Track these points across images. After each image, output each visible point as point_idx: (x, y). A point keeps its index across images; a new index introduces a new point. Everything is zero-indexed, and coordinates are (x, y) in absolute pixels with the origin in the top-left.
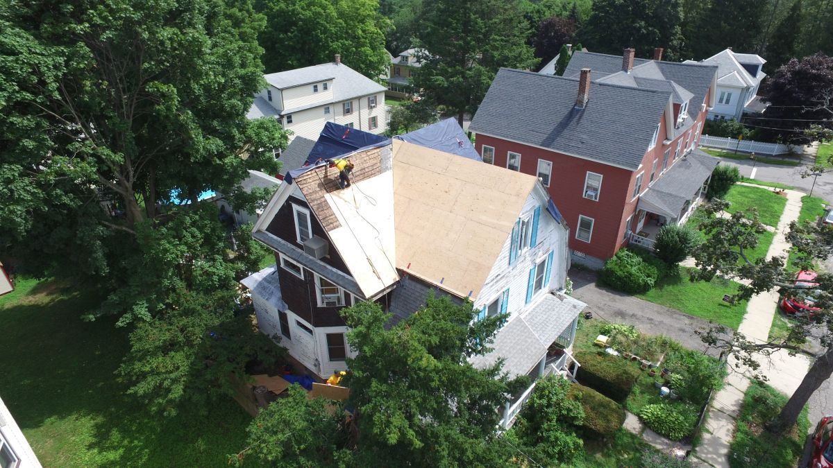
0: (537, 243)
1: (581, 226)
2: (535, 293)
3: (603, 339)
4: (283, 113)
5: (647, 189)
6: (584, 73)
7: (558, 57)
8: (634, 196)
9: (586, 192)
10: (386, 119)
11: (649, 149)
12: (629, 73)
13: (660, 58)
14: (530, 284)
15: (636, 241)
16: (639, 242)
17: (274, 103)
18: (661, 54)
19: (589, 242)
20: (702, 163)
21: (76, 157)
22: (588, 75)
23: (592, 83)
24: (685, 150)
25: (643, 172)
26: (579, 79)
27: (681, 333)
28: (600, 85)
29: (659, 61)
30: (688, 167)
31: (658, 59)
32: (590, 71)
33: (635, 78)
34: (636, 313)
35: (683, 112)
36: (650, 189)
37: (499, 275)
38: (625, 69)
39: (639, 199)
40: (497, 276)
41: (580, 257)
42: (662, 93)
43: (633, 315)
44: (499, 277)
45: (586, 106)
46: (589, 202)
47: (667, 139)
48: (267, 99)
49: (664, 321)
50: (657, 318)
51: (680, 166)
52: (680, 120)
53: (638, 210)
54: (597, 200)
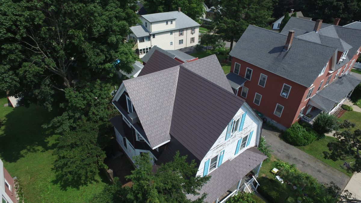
0: (243, 128)
1: (277, 109)
2: (240, 150)
3: (275, 170)
4: (151, 34)
5: (315, 94)
6: (290, 33)
7: (283, 17)
8: (307, 98)
9: (282, 93)
10: (199, 39)
11: (319, 76)
12: (317, 32)
13: (338, 24)
14: (238, 146)
15: (305, 119)
16: (306, 120)
17: (147, 28)
18: (338, 22)
19: (280, 117)
20: (350, 82)
21: (34, 63)
22: (293, 34)
23: (294, 38)
24: (342, 74)
25: (314, 86)
26: (288, 35)
27: (318, 172)
28: (299, 39)
29: (337, 26)
30: (342, 83)
31: (336, 25)
32: (294, 32)
33: (320, 35)
34: (297, 157)
35: (344, 56)
36: (317, 94)
37: (219, 145)
38: (315, 29)
39: (309, 99)
40: (218, 146)
41: (275, 123)
42: (332, 48)
43: (295, 159)
44: (219, 146)
45: (289, 50)
46: (283, 98)
47: (331, 70)
48: (145, 26)
49: (311, 165)
50: (307, 162)
51: (337, 83)
52: (341, 60)
53: (308, 105)
54: (287, 98)
